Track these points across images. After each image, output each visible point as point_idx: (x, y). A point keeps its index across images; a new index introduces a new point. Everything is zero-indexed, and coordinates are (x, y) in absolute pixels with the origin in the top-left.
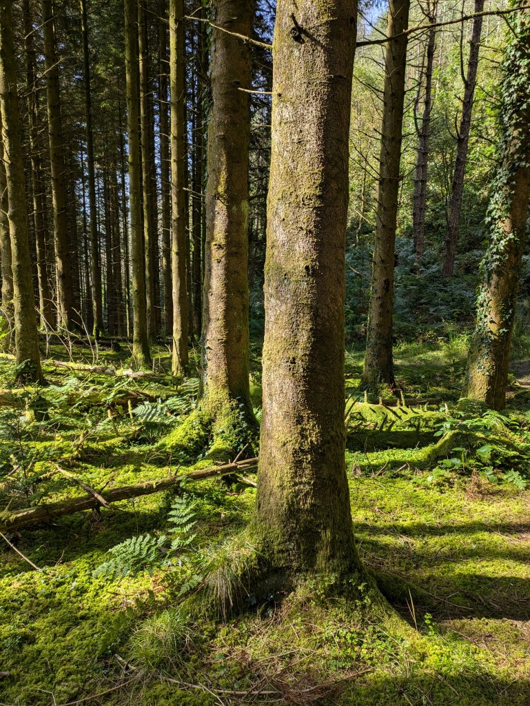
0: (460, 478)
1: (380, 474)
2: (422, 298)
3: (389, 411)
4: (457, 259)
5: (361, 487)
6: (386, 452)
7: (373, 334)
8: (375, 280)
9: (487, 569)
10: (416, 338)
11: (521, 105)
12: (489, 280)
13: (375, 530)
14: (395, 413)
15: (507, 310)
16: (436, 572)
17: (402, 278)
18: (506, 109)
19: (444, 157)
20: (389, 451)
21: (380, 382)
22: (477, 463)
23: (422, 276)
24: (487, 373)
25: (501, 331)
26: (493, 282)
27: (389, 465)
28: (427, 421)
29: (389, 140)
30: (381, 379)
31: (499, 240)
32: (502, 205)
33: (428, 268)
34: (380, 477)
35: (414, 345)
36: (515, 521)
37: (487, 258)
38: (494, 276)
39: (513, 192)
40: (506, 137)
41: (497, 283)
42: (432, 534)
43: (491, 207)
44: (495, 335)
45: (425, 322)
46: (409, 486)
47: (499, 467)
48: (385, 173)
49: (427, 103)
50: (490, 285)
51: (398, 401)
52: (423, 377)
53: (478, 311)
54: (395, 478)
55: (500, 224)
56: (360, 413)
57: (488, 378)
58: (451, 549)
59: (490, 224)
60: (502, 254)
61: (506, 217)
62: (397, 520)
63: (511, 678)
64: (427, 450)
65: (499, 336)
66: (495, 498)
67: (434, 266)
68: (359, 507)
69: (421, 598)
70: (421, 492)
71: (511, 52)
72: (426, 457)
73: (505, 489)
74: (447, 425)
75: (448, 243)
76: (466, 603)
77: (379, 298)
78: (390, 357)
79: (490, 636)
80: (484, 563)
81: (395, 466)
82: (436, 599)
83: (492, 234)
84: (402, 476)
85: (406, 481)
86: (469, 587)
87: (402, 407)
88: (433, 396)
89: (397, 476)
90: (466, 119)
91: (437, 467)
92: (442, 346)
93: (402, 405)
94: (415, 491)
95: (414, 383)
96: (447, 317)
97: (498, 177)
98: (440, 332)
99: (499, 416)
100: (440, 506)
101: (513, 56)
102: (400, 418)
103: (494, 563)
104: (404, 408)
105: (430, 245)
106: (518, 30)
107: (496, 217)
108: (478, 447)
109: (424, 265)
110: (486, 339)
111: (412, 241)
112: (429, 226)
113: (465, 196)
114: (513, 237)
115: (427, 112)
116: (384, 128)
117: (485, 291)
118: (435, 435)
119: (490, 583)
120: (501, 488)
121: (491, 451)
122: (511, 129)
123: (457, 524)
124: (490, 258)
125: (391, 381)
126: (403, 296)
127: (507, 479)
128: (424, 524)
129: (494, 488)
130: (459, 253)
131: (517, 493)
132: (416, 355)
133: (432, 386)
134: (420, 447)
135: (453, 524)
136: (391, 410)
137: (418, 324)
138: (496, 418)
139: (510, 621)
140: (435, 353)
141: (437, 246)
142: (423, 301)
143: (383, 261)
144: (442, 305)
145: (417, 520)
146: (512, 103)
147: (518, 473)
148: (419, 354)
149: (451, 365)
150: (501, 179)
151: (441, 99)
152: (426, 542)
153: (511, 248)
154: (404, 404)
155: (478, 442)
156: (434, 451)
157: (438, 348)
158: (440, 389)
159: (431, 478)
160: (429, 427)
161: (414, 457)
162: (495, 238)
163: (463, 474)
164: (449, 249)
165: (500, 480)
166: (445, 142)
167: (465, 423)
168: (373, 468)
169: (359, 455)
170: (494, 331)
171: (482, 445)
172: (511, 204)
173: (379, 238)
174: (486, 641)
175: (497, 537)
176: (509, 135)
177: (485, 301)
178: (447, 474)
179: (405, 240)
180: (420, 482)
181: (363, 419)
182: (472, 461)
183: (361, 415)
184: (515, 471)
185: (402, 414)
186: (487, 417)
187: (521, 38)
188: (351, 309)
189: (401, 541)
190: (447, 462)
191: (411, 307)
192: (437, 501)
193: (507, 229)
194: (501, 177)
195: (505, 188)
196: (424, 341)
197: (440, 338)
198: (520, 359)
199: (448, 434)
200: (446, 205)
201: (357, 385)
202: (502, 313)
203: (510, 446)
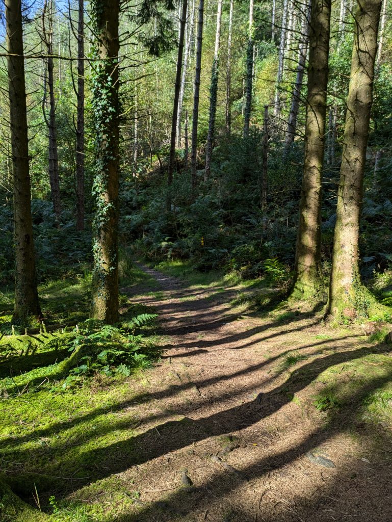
0: (86, 379)
1: (26, 392)
2: (63, 246)
3: (33, 339)
4: (85, 218)
5: (9, 407)
6: (31, 372)
7: (20, 278)
8: (17, 235)
9: (102, 442)
10: (61, 276)
11: (106, 119)
12: (99, 234)
13: (19, 441)
14: (38, 339)
15: (113, 255)
16: (66, 458)
17: (46, 231)
18: (97, 120)
19: (69, 144)
20: (35, 371)
21: (30, 315)
22: (98, 365)
23: (62, 230)
24: (105, 299)
25: (111, 269)
26: (102, 236)
27: (32, 383)
28: (63, 341)
29: (17, 129)
30: (29, 312)
31: (103, 207)
32: (102, 183)
33: (66, 224)
34: (25, 394)
35: (60, 282)
36: (122, 400)
37: (96, 219)
38: (102, 232)
39: (108, 176)
40: (99, 138)
41: (105, 237)
42: (65, 429)
43: (95, 185)
44: (107, 272)
45: (66, 264)
46: (49, 395)
47: (113, 364)
48: (16, 152)
49: (52, 103)
50: (100, 238)
51: (41, 329)
52: (65, 306)
53: (95, 256)
54: (38, 392)
55: (102, 197)
56: (9, 345)
57: (106, 302)
58: (78, 436)
59: (96, 196)
60: (105, 217)
61: (105, 192)
62: (37, 426)
63: (113, 518)
64: (63, 363)
65: (110, 273)
66: (110, 387)
67: (70, 222)
68: (5, 426)
69: (52, 484)
70: (58, 398)
71: (95, 83)
72: (62, 369)
73: (117, 379)
74: (76, 341)
75: (78, 206)
76: (86, 474)
77: (22, 249)
78: (36, 294)
79: (101, 492)
80: (100, 439)
81: (38, 382)
82: (63, 480)
83: (97, 203)
84: (44, 389)
85: (47, 392)
86: (89, 460)
87: (43, 334)
88: (73, 319)
89: (39, 390)
90: (81, 120)
91: (70, 375)
92: (80, 281)
93: (43, 332)
94: (54, 398)
95: (59, 311)
96: (82, 259)
97: (97, 165)
98: (78, 271)
99: (111, 328)
100: (72, 404)
101: (97, 86)
102: (43, 342)
103: (107, 436)
104: (46, 334)
105: (66, 206)
106: (98, 70)
107: (99, 191)
108: (99, 353)
109: (63, 222)
110: (102, 275)
111: (52, 203)
112: (64, 194)
113: (87, 174)
114: (111, 205)
115: (53, 110)
116: (12, 118)
117: (98, 242)
118: (69, 350)
119: (103, 452)
120: (114, 379)
121: (107, 354)
122: (101, 134)
123: (84, 414)
124: (98, 220)
125: (38, 313)
126: (49, 245)
127: (118, 371)
128: (59, 423)
129: (110, 380)
130: (87, 213)
131: (125, 380)
132: (61, 289)
133: (72, 311)
134: (58, 362)
135: (81, 415)
136: (35, 338)
137: (61, 266)
138: (110, 330)
139: (115, 475)
140: (75, 287)
141: (71, 208)
142: (64, 248)
143: (22, 220)
144: (77, 250)
145: (54, 422)
146: (99, 117)
147: (125, 365)
148: (63, 288)
149: (86, 295)
150: (99, 167)
151: (63, 103)
152: (60, 437)
153: (110, 213)
154: (45, 331)
155: (98, 349)
156: (68, 363)
157: (77, 282)
158: (78, 313)
159: (65, 384)
160: (65, 345)
161: (53, 371)
162: (100, 206)
163: (89, 376)
164: (79, 211)
165: (114, 373)
166: (70, 134)
167: (89, 337)
168: (19, 389)
169: (8, 380)
170: (106, 269)
171: (101, 351)
172: (107, 184)
173: (17, 202)
174: (98, 497)
175: (111, 416)
176: (101, 138)
177: (98, 249)
178: (78, 378)
179: (47, 203)
180: (56, 390)
181: (12, 349)
182: (94, 365)
183: (10, 346)
184: (123, 364)
185: (44, 339)
186: (104, 330)
187: (100, 75)
188: (5, 257)
189: (39, 443)
190: (76, 370)
191: (56, 253)
192: (70, 402)
193: (107, 200)
194: (99, 165)
195: (102, 173)
196: (67, 278)
197: (77, 275)
198: (131, 284)
199: (78, 348)
200: (75, 179)
201: (10, 321)
202: (110, 256)
203: (120, 348)
